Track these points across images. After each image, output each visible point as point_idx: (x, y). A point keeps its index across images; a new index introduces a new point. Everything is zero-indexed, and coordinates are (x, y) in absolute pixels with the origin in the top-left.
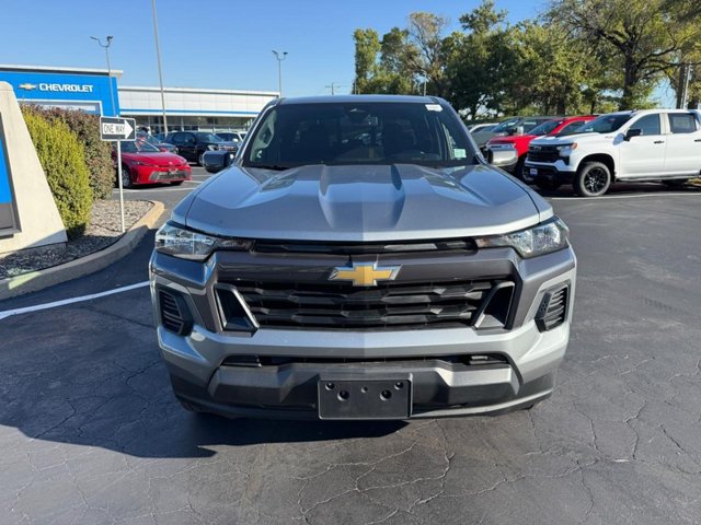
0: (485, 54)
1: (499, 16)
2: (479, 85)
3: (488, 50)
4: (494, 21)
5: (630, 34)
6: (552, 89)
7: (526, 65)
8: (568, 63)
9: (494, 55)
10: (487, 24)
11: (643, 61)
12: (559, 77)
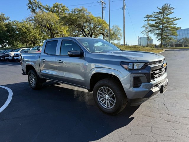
0: (5, 28)
1: (7, 18)
2: (6, 38)
3: (6, 27)
4: (5, 19)
5: (50, 27)
6: (32, 39)
7: (24, 33)
8: (35, 33)
9: (9, 29)
10: (3, 20)
11: (55, 34)
12: (33, 36)
